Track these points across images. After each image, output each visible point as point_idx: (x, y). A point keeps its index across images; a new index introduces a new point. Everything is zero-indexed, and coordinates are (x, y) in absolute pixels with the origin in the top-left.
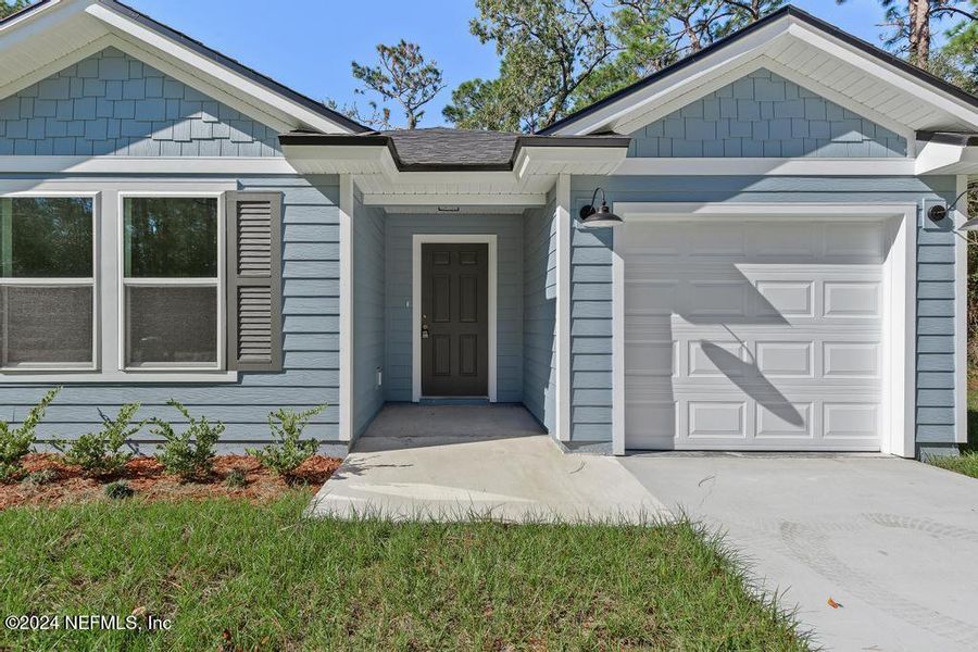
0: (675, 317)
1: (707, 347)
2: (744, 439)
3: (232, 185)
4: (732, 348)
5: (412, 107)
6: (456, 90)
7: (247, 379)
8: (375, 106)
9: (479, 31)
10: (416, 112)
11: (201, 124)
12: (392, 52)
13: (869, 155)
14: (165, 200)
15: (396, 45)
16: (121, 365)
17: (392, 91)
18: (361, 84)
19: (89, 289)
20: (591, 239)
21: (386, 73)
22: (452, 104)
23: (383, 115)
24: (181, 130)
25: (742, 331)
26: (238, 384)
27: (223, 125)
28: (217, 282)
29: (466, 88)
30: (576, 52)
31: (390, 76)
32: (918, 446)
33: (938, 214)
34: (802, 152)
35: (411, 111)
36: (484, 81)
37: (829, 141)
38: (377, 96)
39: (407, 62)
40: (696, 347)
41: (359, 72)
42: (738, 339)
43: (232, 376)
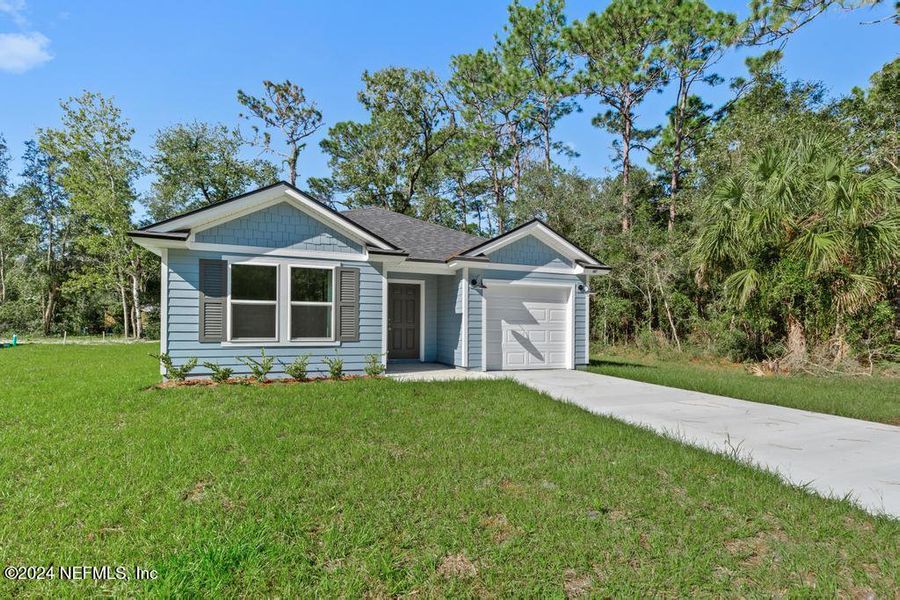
0: (503, 321)
1: (514, 333)
2: (524, 365)
3: (339, 265)
4: (521, 333)
5: (295, 137)
6: (333, 128)
7: (344, 345)
8: (257, 130)
9: (364, 100)
10: (299, 143)
11: (325, 238)
12: (278, 89)
13: (562, 267)
14: (310, 269)
15: (281, 83)
16: (289, 338)
17: (274, 120)
18: (246, 110)
19: (274, 306)
20: (476, 292)
21: (270, 105)
22: (328, 138)
23: (264, 138)
24: (316, 240)
25: (525, 326)
26: (340, 347)
27: (334, 240)
28: (332, 304)
29: (341, 127)
30: (434, 124)
31: (274, 107)
32: (576, 365)
33: (581, 288)
34: (542, 264)
35: (294, 141)
36: (356, 123)
37: (550, 261)
38: (260, 123)
39: (291, 99)
40: (510, 333)
41: (244, 99)
42: (524, 330)
43: (338, 343)
